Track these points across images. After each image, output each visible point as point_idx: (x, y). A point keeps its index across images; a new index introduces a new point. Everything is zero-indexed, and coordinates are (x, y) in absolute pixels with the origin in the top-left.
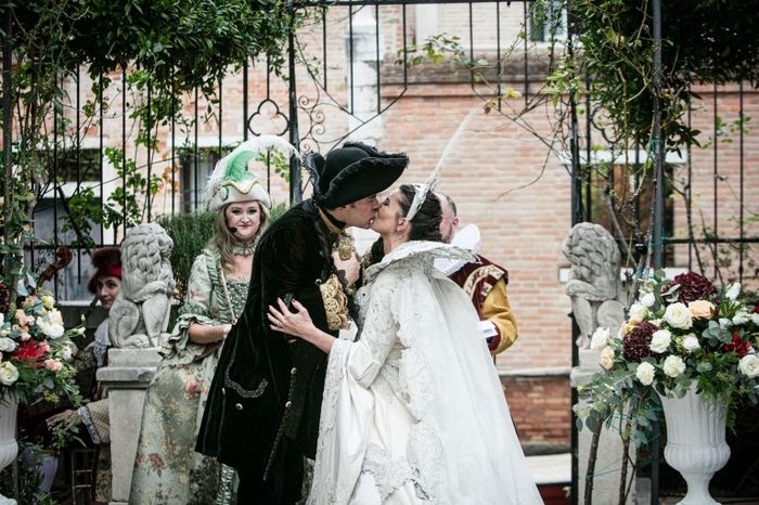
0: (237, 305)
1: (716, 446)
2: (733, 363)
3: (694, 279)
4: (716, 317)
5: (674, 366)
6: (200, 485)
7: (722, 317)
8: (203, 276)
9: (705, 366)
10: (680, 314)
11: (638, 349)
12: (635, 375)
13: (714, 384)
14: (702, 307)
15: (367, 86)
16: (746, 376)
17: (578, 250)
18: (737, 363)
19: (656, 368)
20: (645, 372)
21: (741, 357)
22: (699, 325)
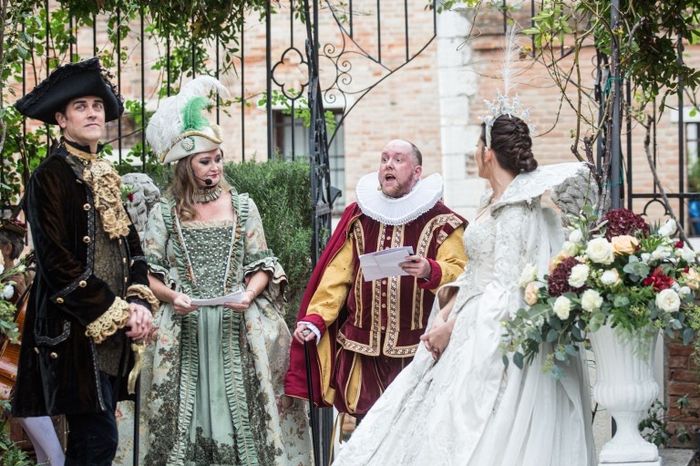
0: (193, 251)
1: (641, 383)
2: (650, 298)
3: (623, 215)
4: (638, 252)
5: (591, 300)
6: (157, 435)
7: (643, 252)
8: (158, 224)
9: (620, 300)
10: (602, 249)
11: (559, 284)
12: (552, 311)
13: (629, 317)
14: (625, 243)
15: (459, 37)
16: (663, 311)
17: (565, 196)
18: (654, 297)
19: (574, 302)
20: (562, 306)
21: (659, 292)
22: (621, 260)
